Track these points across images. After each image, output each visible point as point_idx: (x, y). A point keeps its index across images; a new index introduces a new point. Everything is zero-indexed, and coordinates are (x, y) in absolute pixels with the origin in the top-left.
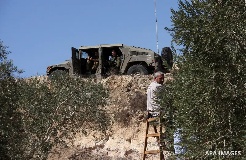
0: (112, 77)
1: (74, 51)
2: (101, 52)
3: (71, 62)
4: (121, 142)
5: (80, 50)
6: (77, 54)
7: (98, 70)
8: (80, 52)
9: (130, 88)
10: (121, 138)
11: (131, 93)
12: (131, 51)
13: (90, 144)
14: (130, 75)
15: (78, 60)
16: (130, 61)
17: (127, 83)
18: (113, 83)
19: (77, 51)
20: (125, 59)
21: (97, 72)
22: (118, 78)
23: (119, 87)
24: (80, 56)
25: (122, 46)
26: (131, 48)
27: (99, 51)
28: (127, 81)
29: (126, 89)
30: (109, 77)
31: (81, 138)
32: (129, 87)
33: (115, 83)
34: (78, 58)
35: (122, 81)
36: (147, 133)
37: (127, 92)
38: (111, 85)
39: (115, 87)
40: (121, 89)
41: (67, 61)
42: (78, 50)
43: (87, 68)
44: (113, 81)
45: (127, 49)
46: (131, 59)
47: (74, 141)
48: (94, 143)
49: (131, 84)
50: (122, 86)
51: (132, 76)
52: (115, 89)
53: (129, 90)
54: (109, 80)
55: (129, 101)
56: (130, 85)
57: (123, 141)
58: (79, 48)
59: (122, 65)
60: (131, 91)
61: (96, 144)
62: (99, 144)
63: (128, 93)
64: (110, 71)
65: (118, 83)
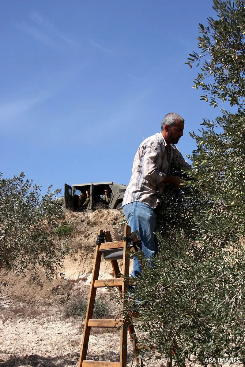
0: (99, 211)
1: (67, 187)
2: (92, 188)
3: (64, 198)
4: (104, 275)
5: (73, 187)
6: (70, 190)
7: (89, 206)
8: (73, 189)
9: (116, 222)
10: (104, 272)
11: (117, 226)
12: (120, 188)
13: (73, 277)
14: (117, 209)
15: (71, 196)
16: (119, 199)
17: (114, 216)
18: (100, 217)
19: (70, 187)
20: (114, 196)
21: (88, 208)
22: (105, 211)
23: (106, 220)
24: (73, 193)
25: (112, 184)
26: (120, 186)
27: (90, 188)
28: (114, 215)
29: (112, 223)
30: (96, 211)
31: (65, 270)
32: (115, 220)
33: (102, 216)
34: (71, 194)
35: (108, 215)
36: (96, 277)
37: (113, 225)
38: (98, 219)
39: (101, 220)
40: (108, 223)
41: (61, 197)
42: (72, 187)
43: (79, 204)
44: (100, 215)
45: (117, 187)
46: (120, 196)
47: (58, 273)
48: (77, 276)
49: (117, 217)
50: (109, 220)
51: (118, 210)
52: (102, 222)
53: (114, 224)
54: (96, 213)
55: (114, 235)
56: (116, 219)
57: (106, 275)
58: (73, 185)
59: (112, 201)
60: (117, 225)
61: (79, 277)
62: (81, 277)
63: (114, 227)
64: (98, 205)
65: (105, 217)
